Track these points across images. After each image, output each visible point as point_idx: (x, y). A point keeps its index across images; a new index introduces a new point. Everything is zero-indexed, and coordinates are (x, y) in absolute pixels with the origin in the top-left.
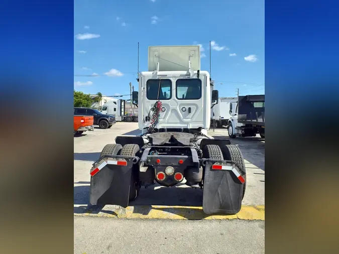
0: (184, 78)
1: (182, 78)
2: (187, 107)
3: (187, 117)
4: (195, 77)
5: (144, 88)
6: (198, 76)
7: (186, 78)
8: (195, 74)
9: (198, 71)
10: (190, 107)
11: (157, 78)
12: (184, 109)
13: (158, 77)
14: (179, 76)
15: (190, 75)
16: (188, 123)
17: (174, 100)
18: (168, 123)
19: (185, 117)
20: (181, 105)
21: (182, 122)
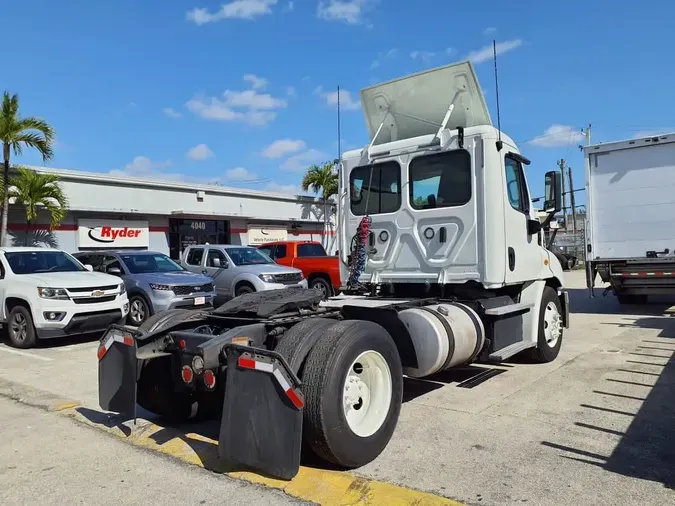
0: (428, 153)
1: (422, 153)
2: (436, 228)
3: (439, 253)
4: (454, 146)
6: (461, 143)
7: (431, 150)
8: (454, 137)
9: (461, 130)
10: (442, 225)
11: (369, 163)
12: (429, 234)
13: (371, 159)
14: (415, 148)
15: (439, 144)
16: (439, 270)
17: (406, 210)
18: (395, 270)
19: (431, 254)
20: (422, 222)
21: (426, 268)
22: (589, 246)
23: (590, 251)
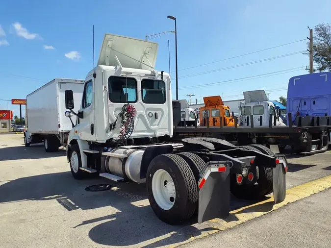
0: (150, 79)
1: (147, 78)
2: (154, 112)
3: (154, 124)
4: (159, 78)
5: (105, 87)
6: (162, 78)
8: (160, 75)
9: (162, 72)
10: (156, 112)
11: (120, 76)
12: (151, 115)
13: (122, 74)
14: (144, 75)
15: (155, 76)
16: (154, 131)
17: (140, 103)
19: (152, 124)
20: (148, 109)
21: (149, 130)
22: (59, 125)
23: (60, 127)
